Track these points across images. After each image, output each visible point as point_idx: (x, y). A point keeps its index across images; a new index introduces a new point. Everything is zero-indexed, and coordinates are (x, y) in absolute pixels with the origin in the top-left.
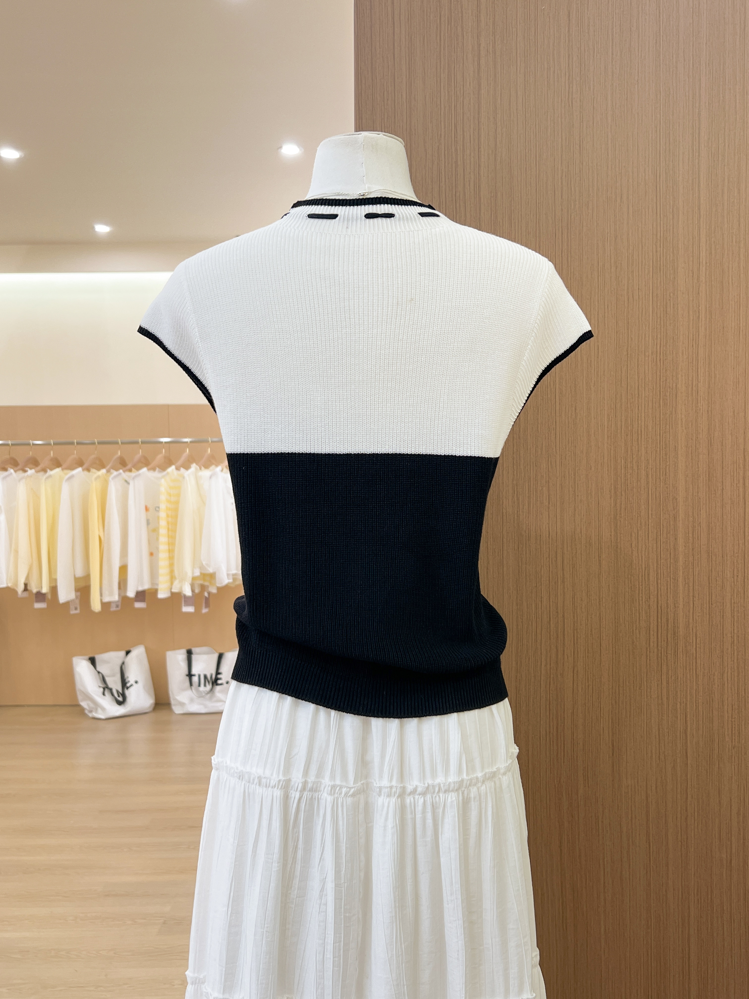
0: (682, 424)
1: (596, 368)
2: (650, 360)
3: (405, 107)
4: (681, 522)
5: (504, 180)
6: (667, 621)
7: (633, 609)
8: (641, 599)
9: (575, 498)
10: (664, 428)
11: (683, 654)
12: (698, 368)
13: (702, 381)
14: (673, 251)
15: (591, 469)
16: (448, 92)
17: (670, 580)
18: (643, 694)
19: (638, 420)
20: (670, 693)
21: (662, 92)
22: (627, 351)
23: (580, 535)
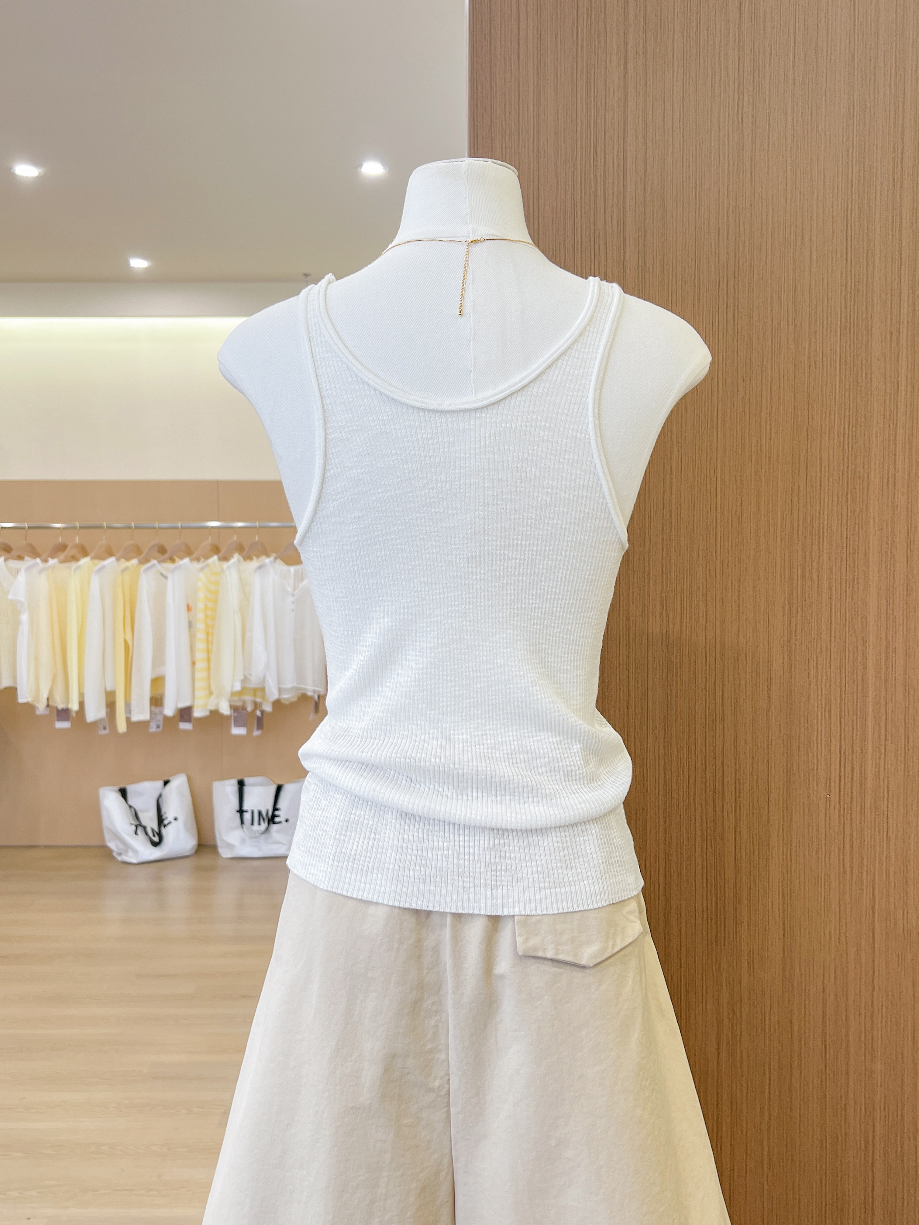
0: (874, 524)
1: (767, 452)
2: (835, 444)
3: (532, 122)
4: (871, 647)
5: (655, 215)
6: (852, 770)
7: (810, 754)
8: (819, 742)
9: (739, 616)
10: (852, 529)
11: (871, 812)
12: (895, 454)
13: (900, 470)
14: (866, 306)
15: (759, 579)
16: (587, 103)
17: (857, 718)
18: (820, 860)
19: (819, 518)
20: (854, 861)
21: (855, 106)
22: (807, 431)
23: (745, 663)
